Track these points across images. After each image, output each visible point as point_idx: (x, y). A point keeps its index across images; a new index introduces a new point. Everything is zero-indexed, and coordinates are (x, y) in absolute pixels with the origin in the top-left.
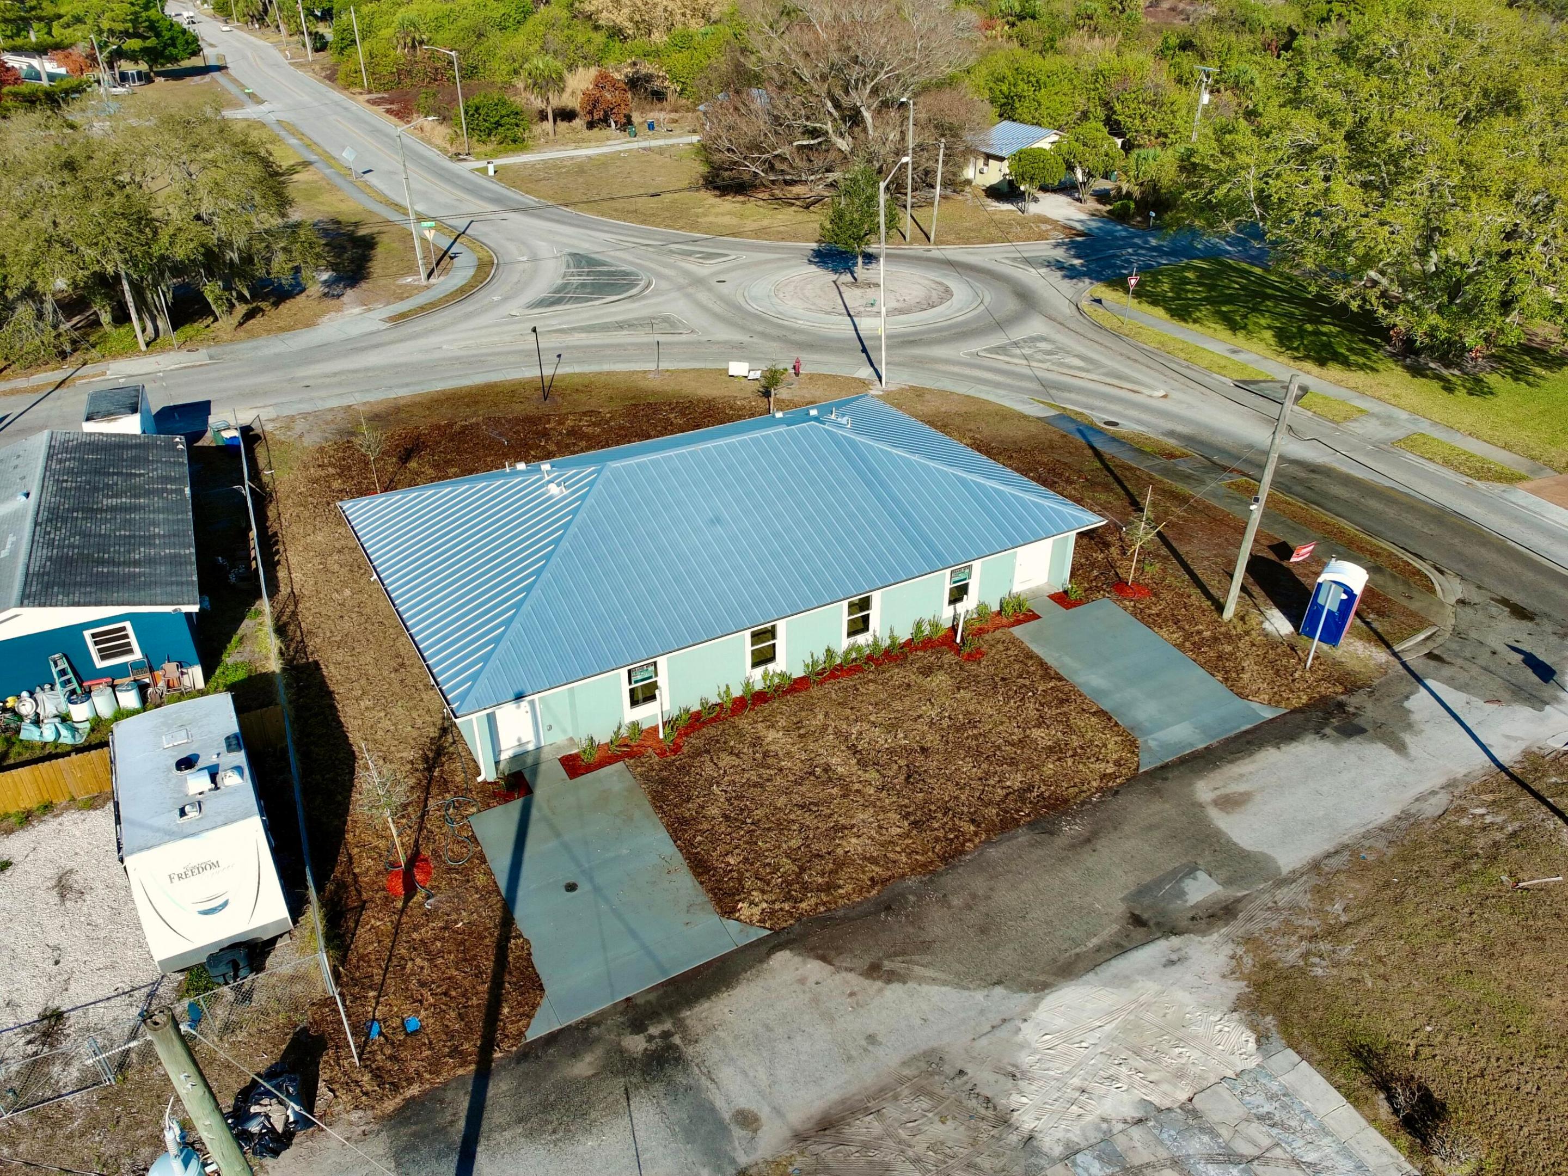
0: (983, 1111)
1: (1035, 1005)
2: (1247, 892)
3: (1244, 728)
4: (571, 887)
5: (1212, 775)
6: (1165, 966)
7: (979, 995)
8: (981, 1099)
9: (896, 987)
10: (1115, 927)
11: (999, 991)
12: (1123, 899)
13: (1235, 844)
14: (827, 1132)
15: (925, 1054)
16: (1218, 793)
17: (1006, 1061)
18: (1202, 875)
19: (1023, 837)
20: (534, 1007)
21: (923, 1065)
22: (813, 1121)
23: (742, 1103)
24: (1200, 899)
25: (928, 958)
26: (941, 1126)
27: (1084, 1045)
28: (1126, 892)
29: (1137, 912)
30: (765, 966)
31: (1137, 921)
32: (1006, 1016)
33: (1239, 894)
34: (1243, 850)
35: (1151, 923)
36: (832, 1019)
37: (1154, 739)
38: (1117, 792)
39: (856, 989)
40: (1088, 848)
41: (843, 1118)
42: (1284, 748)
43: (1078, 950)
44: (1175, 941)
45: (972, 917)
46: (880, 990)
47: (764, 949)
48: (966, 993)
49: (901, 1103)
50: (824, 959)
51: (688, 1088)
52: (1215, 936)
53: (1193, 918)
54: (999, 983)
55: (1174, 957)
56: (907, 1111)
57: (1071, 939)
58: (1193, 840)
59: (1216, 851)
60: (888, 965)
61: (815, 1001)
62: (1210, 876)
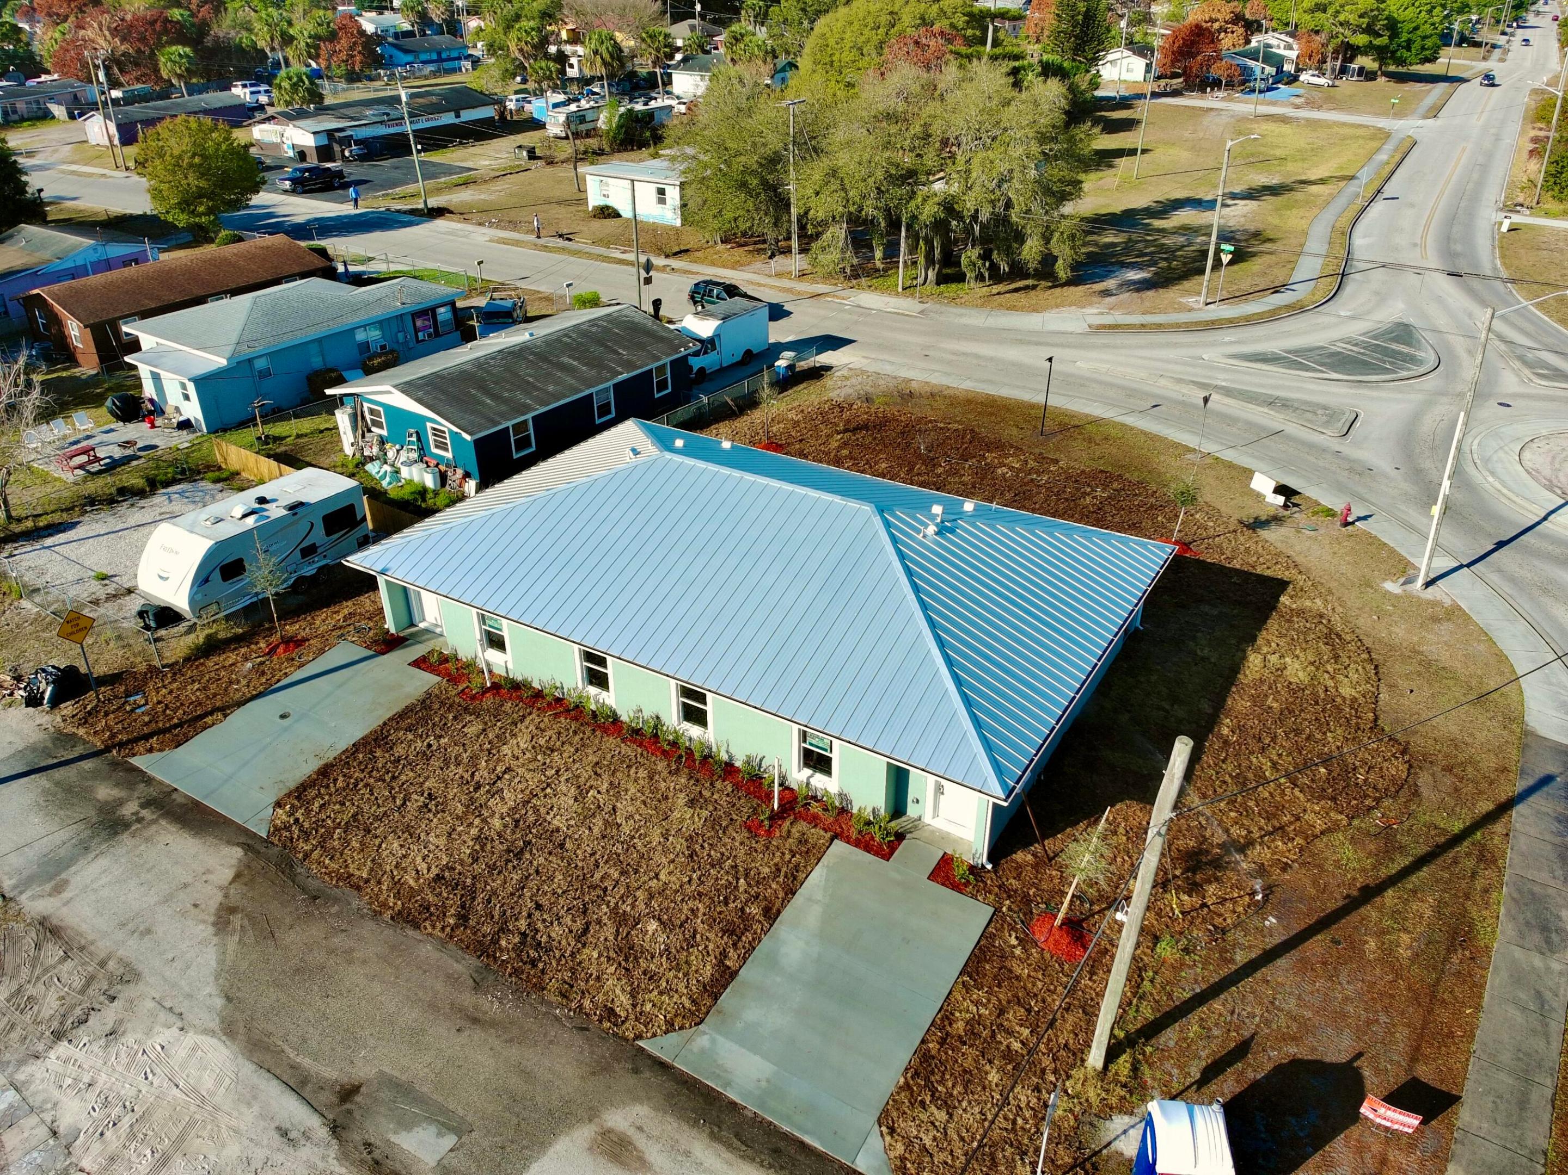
0: (71, 1020)
1: (204, 1032)
4: (284, 716)
5: (668, 1118)
6: (278, 1129)
7: (210, 989)
8: (83, 1017)
9: (210, 932)
10: (335, 1075)
11: (219, 1002)
12: (382, 1074)
13: (527, 1167)
14: (49, 934)
15: (132, 969)
16: (631, 1132)
17: (131, 1025)
18: (447, 1143)
19: (465, 965)
20: (161, 750)
21: (120, 971)
22: (60, 923)
23: (75, 880)
24: (405, 1146)
25: (252, 940)
26: (54, 998)
28: (396, 1073)
29: (363, 1089)
30: (224, 846)
31: (348, 1093)
32: (185, 1013)
35: (348, 1106)
36: (167, 901)
37: (713, 1041)
39: (203, 906)
40: (459, 1023)
41: (62, 939)
43: (288, 1050)
44: (322, 1132)
45: (316, 959)
46: (204, 922)
47: (243, 839)
48: (212, 979)
49: (79, 968)
50: (236, 878)
51: (87, 848)
53: (368, 1145)
54: (229, 999)
55: (295, 1134)
56: (72, 973)
57: (304, 1040)
58: (515, 1120)
59: (502, 1148)
60: (237, 920)
61: (186, 885)
62: (451, 1150)
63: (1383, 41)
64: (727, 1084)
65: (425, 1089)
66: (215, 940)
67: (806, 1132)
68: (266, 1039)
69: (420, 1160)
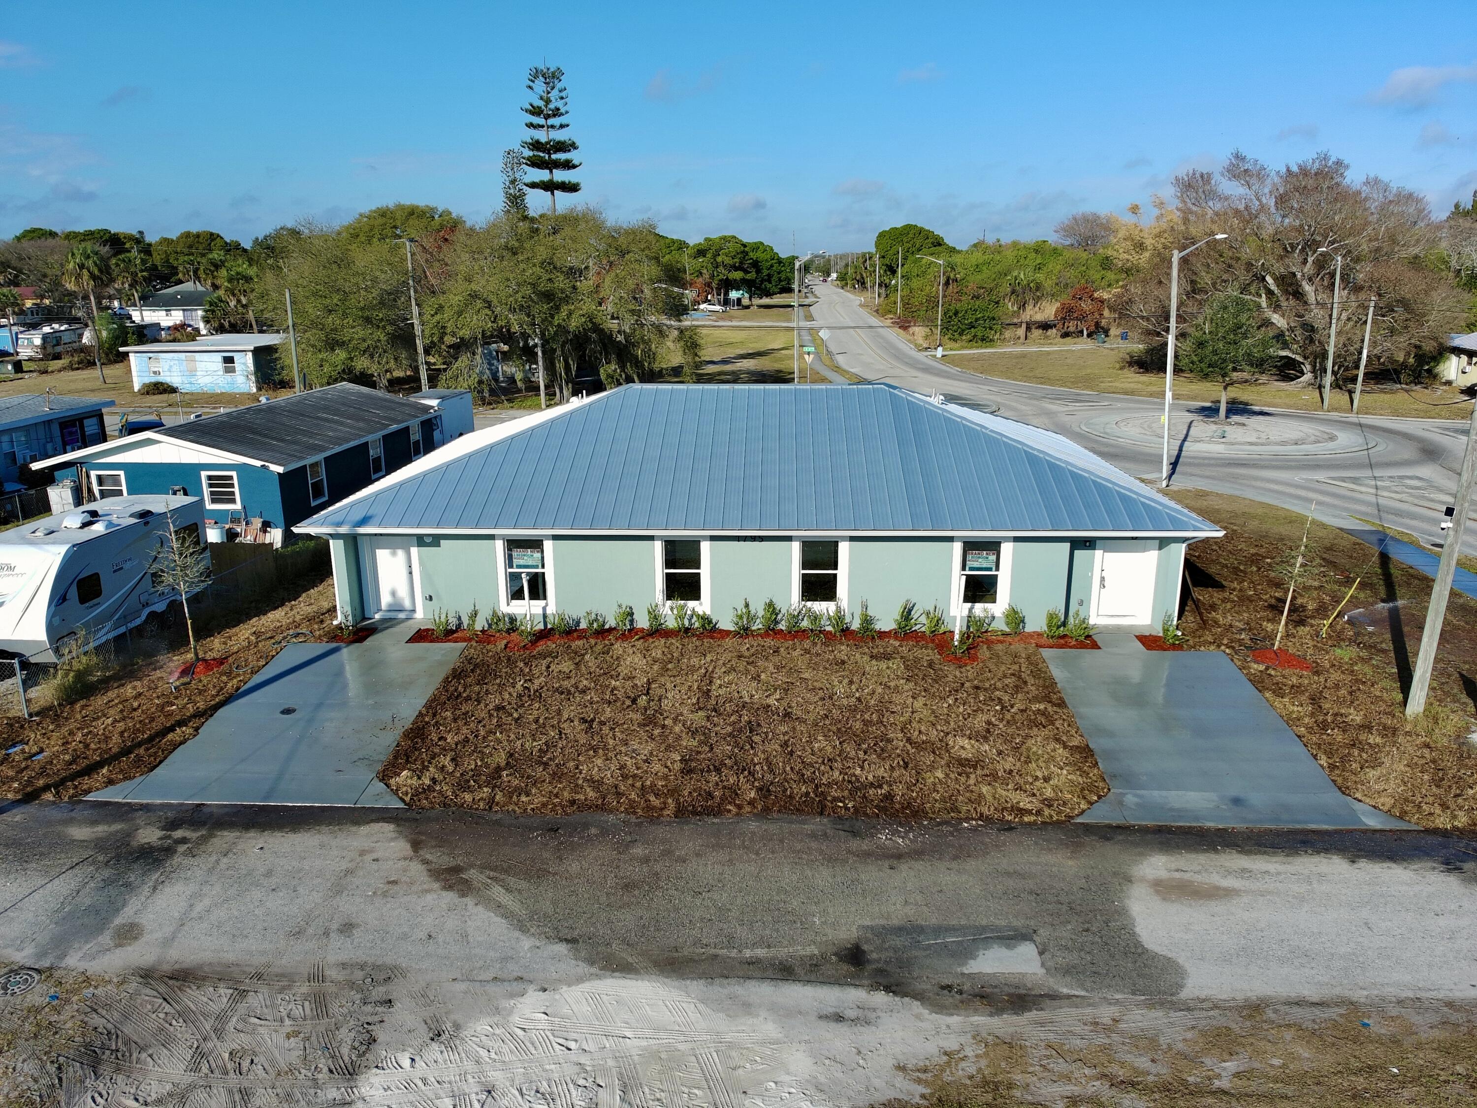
0: (345, 1050)
1: (580, 980)
2: (1083, 993)
3: (1313, 826)
4: (287, 711)
5: (1189, 856)
6: (822, 1017)
7: (527, 943)
8: (366, 1036)
9: (450, 897)
10: (814, 950)
11: (562, 948)
12: (866, 928)
13: (1134, 934)
14: (171, 982)
15: (376, 967)
16: (1177, 875)
17: (457, 1017)
18: (1028, 950)
19: (816, 824)
20: (129, 778)
21: (359, 975)
22: (177, 967)
23: (147, 920)
24: (989, 970)
25: (524, 884)
26: (279, 1039)
27: (572, 1045)
28: (883, 922)
29: (865, 947)
30: (354, 829)
31: (854, 955)
32: (525, 976)
33: (1065, 991)
34: (1138, 944)
35: (871, 967)
36: (339, 892)
37: (1142, 796)
38: (1011, 829)
39: (406, 880)
41: (204, 979)
42: (1363, 864)
43: (722, 951)
44: (880, 998)
45: (635, 871)
46: (428, 891)
47: (373, 816)
48: (517, 934)
49: (280, 996)
50: (416, 845)
51: (127, 885)
52: (955, 1020)
53: (949, 988)
54: (569, 941)
55: (851, 1014)
56: (273, 1006)
57: (731, 938)
58: (1065, 908)
59: (1087, 930)
60: (472, 874)
61: (349, 872)
62: (1041, 953)
63: (752, 276)
64: (1197, 819)
65: (934, 921)
66: (469, 901)
67: (1306, 822)
68: (676, 955)
69: (1024, 975)
